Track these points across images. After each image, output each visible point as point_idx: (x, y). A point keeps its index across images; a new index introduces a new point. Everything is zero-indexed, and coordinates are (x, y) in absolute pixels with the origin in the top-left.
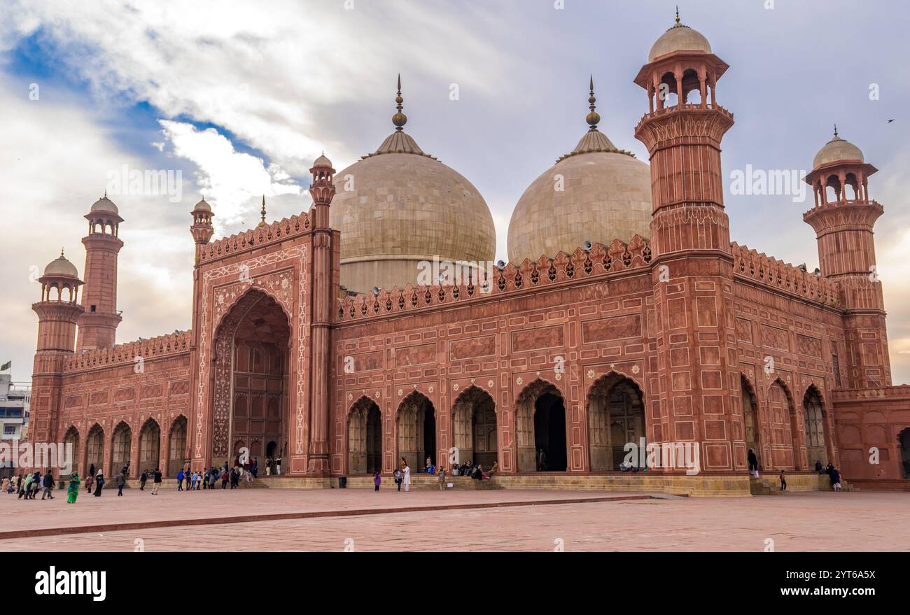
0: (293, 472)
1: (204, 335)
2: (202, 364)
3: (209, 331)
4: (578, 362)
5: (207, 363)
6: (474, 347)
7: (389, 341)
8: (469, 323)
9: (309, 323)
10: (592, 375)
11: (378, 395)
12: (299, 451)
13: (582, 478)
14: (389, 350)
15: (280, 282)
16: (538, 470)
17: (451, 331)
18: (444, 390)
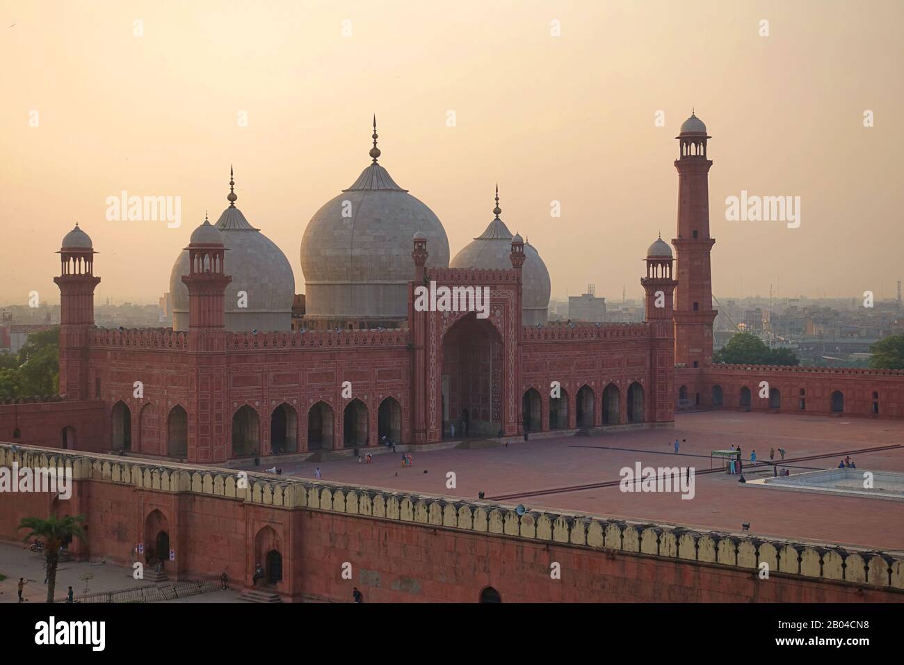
0: (508, 433)
1: (433, 338)
2: (433, 360)
3: (438, 336)
4: (626, 376)
5: (437, 360)
6: (586, 365)
7: (546, 356)
8: (585, 352)
9: (516, 342)
10: (629, 382)
11: (540, 387)
12: (511, 421)
13: (625, 426)
14: (546, 362)
15: (495, 312)
16: (603, 423)
17: (578, 355)
18: (573, 386)
